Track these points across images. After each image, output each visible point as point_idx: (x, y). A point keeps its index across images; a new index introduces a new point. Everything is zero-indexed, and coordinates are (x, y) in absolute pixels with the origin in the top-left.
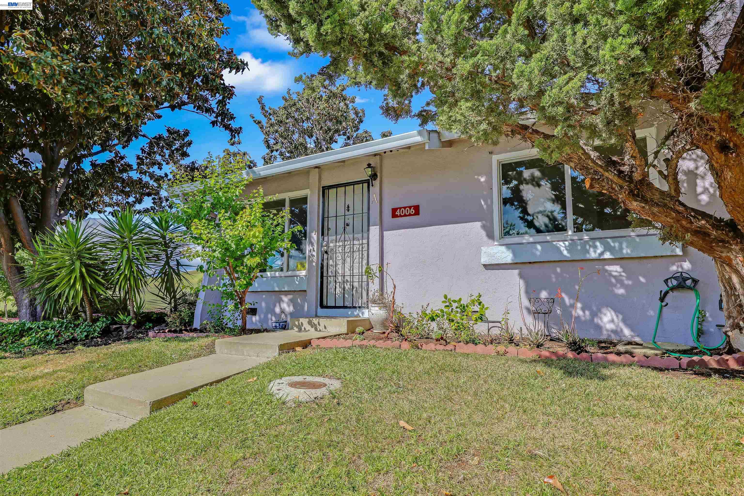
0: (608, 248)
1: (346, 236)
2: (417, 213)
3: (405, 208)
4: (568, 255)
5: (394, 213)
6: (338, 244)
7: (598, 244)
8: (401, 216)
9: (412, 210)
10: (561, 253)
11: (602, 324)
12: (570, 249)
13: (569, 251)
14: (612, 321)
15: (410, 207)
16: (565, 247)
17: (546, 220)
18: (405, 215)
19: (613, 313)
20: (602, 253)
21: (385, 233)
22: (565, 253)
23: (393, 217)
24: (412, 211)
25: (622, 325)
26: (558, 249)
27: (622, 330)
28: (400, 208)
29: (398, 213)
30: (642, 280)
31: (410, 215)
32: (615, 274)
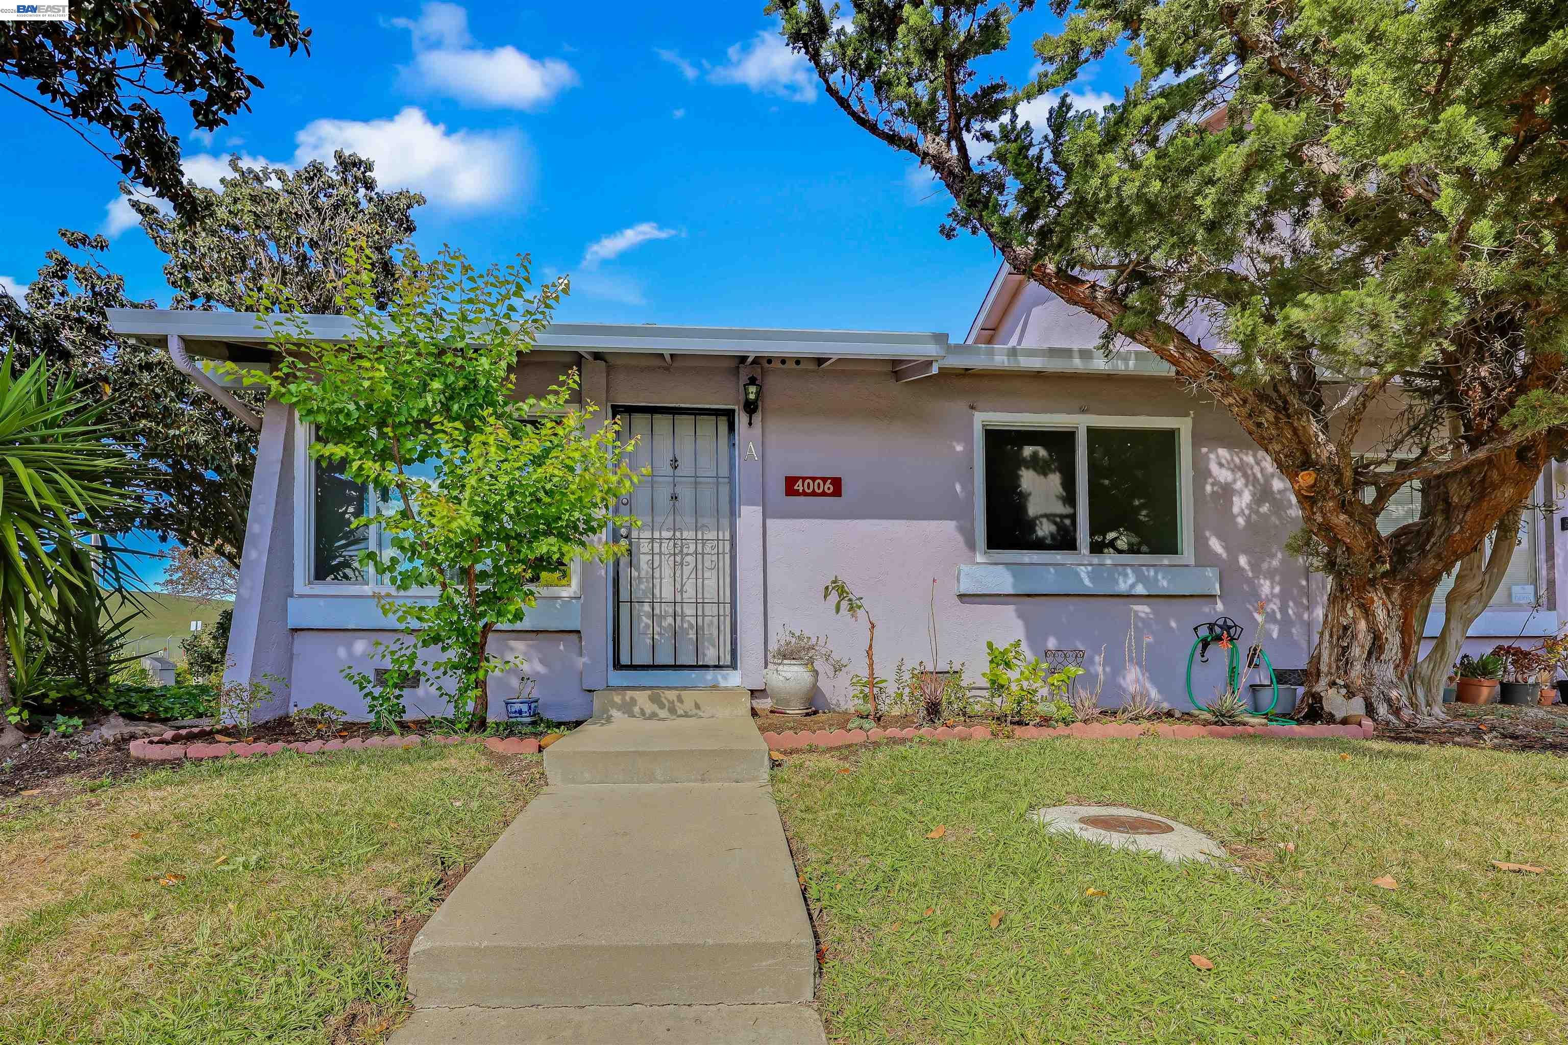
0: (1141, 578)
1: (678, 518)
2: (837, 492)
3: (814, 479)
4: (1090, 585)
5: (791, 486)
6: (657, 535)
7: (1129, 571)
8: (805, 494)
9: (828, 484)
10: (1081, 580)
11: (1124, 686)
12: (1092, 577)
13: (1092, 579)
14: (1137, 681)
15: (824, 480)
16: (1088, 573)
17: (1053, 528)
18: (814, 494)
19: (1138, 669)
20: (1133, 586)
21: (769, 522)
22: (1087, 582)
23: (787, 494)
24: (829, 487)
25: (1148, 685)
26: (1077, 574)
27: (1147, 691)
28: (804, 479)
29: (799, 486)
30: (1173, 624)
31: (824, 494)
32: (1143, 615)
